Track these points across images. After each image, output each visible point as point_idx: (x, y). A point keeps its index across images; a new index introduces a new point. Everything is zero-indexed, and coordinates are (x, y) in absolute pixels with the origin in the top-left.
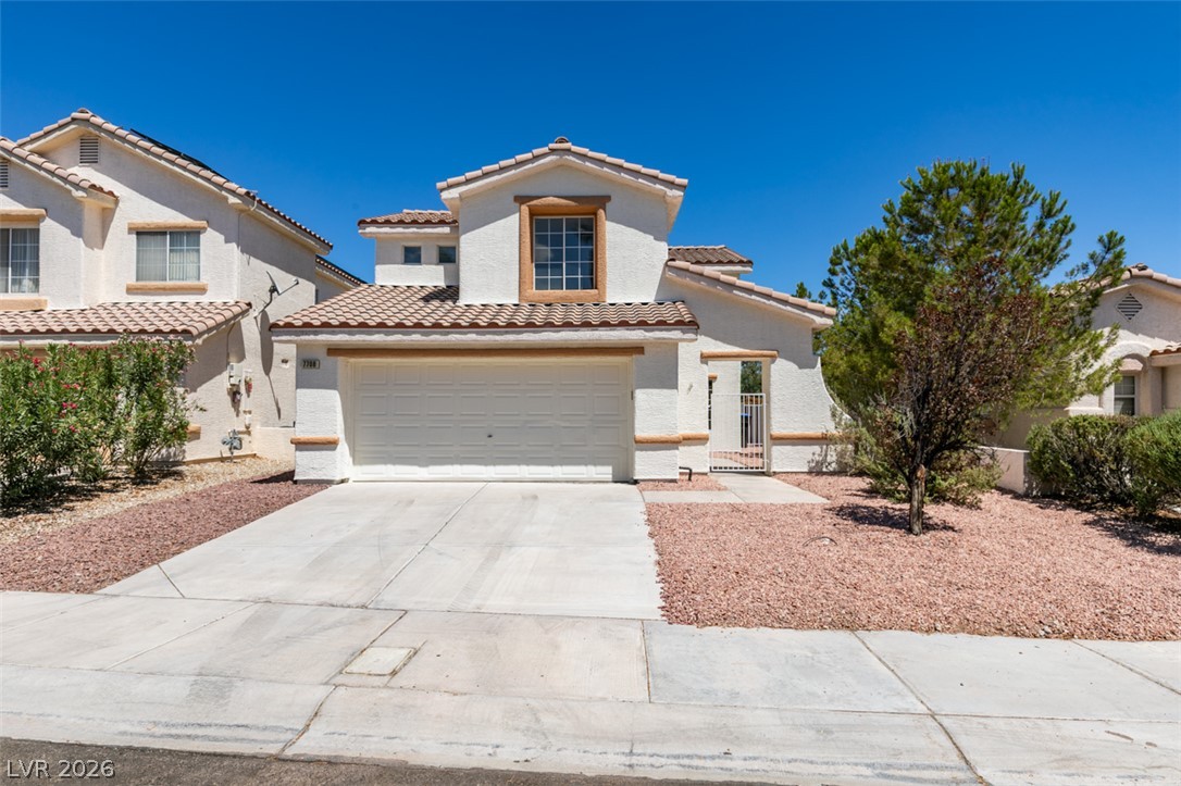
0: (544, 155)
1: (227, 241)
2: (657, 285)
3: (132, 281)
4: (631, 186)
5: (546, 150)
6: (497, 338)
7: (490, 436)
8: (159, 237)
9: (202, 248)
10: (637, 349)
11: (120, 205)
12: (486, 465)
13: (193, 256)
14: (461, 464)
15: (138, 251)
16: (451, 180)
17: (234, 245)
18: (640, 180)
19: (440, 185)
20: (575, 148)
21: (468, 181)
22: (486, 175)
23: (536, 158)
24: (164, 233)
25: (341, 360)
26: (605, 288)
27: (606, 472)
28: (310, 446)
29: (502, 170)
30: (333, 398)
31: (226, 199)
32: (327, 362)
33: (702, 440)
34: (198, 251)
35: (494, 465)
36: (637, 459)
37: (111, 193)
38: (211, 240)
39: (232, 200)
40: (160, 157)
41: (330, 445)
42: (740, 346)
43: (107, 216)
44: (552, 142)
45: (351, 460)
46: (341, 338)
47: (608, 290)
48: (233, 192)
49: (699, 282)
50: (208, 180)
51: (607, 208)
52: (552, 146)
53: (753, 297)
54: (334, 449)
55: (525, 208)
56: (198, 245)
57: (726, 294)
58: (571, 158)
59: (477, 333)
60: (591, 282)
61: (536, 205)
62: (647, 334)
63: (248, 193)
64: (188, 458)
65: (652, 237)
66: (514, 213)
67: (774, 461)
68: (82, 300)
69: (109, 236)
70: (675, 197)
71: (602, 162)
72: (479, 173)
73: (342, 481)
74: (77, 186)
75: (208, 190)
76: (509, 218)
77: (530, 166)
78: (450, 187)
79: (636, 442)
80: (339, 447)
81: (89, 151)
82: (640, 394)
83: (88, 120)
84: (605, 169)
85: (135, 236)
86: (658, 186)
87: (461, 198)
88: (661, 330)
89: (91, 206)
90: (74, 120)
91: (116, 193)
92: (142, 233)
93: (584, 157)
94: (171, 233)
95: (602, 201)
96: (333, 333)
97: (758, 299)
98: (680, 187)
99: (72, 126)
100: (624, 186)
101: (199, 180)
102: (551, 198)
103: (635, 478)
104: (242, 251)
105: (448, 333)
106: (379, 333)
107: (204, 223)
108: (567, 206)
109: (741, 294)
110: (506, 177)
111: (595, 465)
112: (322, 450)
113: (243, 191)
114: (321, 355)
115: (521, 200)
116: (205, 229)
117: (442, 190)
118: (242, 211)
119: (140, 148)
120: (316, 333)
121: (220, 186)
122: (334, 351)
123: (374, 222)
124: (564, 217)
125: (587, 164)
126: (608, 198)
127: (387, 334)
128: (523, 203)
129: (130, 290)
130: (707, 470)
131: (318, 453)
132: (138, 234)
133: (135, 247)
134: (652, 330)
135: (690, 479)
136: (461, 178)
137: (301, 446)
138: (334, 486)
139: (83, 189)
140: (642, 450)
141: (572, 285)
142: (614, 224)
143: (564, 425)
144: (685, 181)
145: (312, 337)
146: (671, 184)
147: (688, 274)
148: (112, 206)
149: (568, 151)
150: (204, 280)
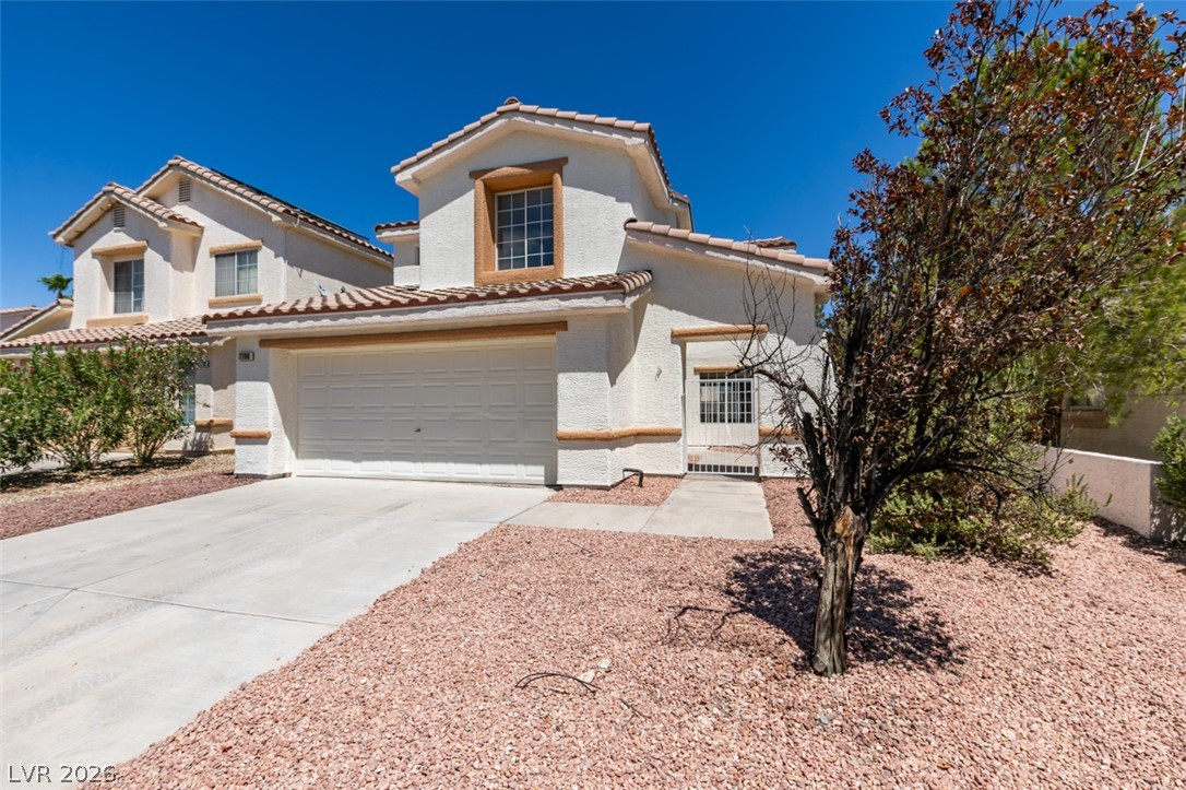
0: (493, 120)
1: (276, 256)
2: (620, 253)
3: (212, 297)
4: (589, 143)
5: (494, 114)
6: (402, 318)
7: (419, 430)
8: (230, 258)
9: (259, 264)
10: (557, 325)
11: (205, 233)
12: (414, 461)
13: (252, 272)
14: (391, 460)
15: (217, 271)
16: (403, 163)
17: (281, 259)
18: (595, 132)
19: (394, 169)
20: (523, 108)
21: (420, 160)
22: (437, 151)
23: (485, 124)
24: (233, 254)
25: (272, 351)
26: (561, 262)
27: (537, 472)
28: (246, 440)
29: (453, 142)
30: (265, 390)
31: (270, 217)
32: (260, 352)
33: (673, 436)
34: (256, 267)
35: (423, 461)
36: (560, 460)
37: (194, 224)
38: (265, 255)
39: (276, 218)
40: (225, 188)
41: (262, 439)
42: (719, 321)
43: (195, 244)
44: (502, 105)
45: (293, 453)
46: (262, 327)
47: (565, 264)
48: (274, 211)
49: (664, 245)
50: (257, 203)
51: (564, 171)
52: (500, 109)
53: (731, 257)
54: (266, 443)
55: (479, 183)
56: (256, 262)
57: (697, 256)
58: (520, 119)
59: (383, 314)
60: (549, 260)
61: (490, 179)
62: (563, 303)
63: (287, 211)
64: (216, 448)
65: (614, 199)
66: (469, 190)
67: (763, 463)
68: (170, 314)
69: (198, 261)
70: (635, 147)
71: (552, 118)
72: (430, 150)
73: (284, 476)
74: (160, 218)
75: (258, 211)
76: (465, 196)
77: (479, 134)
78: (404, 168)
79: (560, 439)
80: (271, 441)
81: (185, 192)
82: (565, 381)
83: (178, 165)
84: (556, 125)
85: (214, 259)
86: (615, 136)
87: (415, 178)
88: (580, 297)
89: (178, 236)
90: (171, 166)
91: (200, 224)
92: (220, 256)
93: (532, 115)
94: (238, 254)
95: (558, 164)
96: (255, 323)
97: (737, 258)
98: (638, 133)
99: (170, 172)
100: (583, 144)
101: (252, 204)
102: (505, 168)
103: (559, 483)
104: (289, 264)
105: (355, 316)
106: (292, 320)
107: (259, 242)
108: (521, 175)
109: (716, 255)
110: (456, 151)
111: (525, 464)
112: (257, 444)
113: (281, 209)
114: (255, 346)
115: (475, 175)
116: (260, 247)
117: (397, 172)
118: (288, 228)
119: (212, 182)
120: (241, 324)
121: (266, 207)
122: (267, 341)
123: (388, 227)
124: (525, 191)
125: (537, 122)
126: (565, 160)
127: (300, 321)
128: (476, 178)
129: (212, 305)
130: (682, 469)
131: (252, 447)
132: (217, 256)
133: (214, 268)
134: (569, 299)
135: (640, 485)
136: (414, 159)
137: (240, 440)
138: (265, 482)
139: (165, 220)
140: (565, 449)
141: (534, 262)
142: (572, 189)
143: (494, 417)
144: (646, 126)
145: (237, 328)
146: (629, 131)
147: (651, 236)
148: (198, 235)
149: (516, 111)
150: (260, 293)
